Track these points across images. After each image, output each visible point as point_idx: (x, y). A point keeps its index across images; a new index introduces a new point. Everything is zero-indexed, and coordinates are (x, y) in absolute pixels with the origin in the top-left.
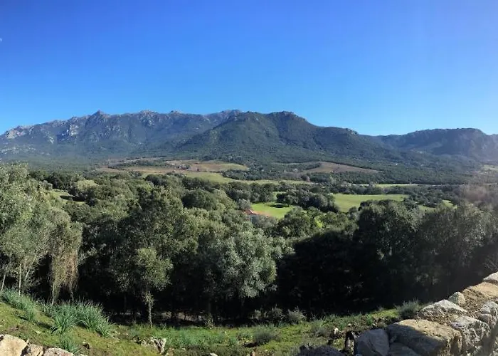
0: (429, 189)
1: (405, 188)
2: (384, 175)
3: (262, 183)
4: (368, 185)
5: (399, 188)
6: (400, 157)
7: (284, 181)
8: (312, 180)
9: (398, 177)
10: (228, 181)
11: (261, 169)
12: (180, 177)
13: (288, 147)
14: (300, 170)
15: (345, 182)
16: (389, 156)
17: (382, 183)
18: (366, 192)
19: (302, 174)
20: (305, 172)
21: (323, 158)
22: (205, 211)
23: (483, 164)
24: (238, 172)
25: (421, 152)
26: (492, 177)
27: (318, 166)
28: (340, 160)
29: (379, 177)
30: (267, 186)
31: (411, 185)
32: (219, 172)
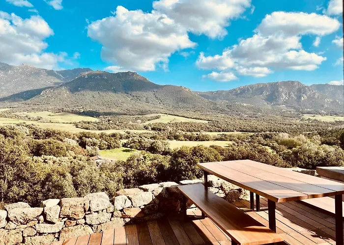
0: (251, 136)
1: (230, 136)
2: (212, 124)
3: (109, 132)
4: (199, 133)
5: (225, 135)
6: (226, 109)
7: (129, 130)
8: (153, 129)
9: (224, 126)
10: (79, 131)
11: (109, 121)
12: (30, 128)
13: (133, 102)
14: (143, 121)
15: (180, 131)
16: (217, 109)
17: (211, 131)
18: (197, 139)
19: (145, 124)
20: (147, 123)
21: (162, 111)
22: (55, 158)
23: (303, 113)
24: (89, 123)
25: (245, 105)
26: (312, 125)
27: (157, 118)
28: (176, 113)
29: (208, 126)
30: (114, 135)
31: (236, 133)
32: (71, 123)
